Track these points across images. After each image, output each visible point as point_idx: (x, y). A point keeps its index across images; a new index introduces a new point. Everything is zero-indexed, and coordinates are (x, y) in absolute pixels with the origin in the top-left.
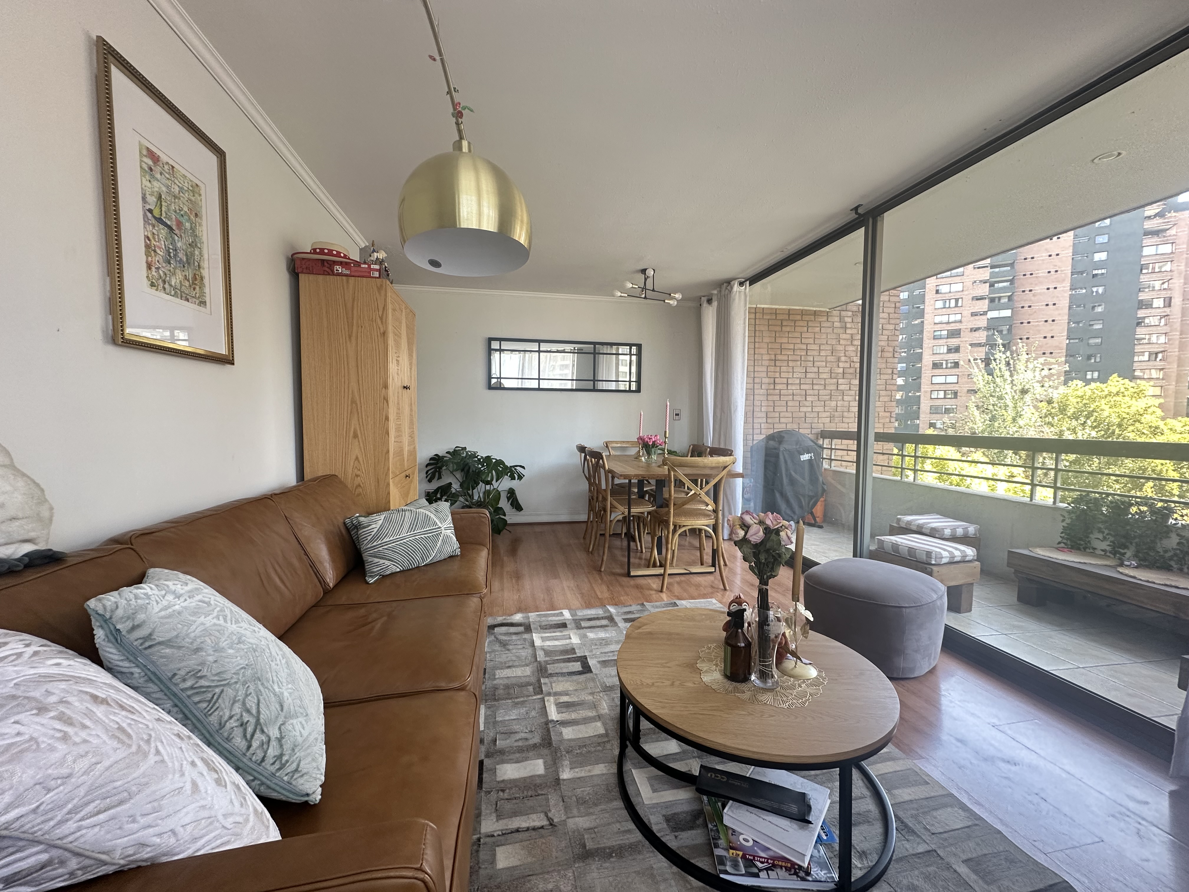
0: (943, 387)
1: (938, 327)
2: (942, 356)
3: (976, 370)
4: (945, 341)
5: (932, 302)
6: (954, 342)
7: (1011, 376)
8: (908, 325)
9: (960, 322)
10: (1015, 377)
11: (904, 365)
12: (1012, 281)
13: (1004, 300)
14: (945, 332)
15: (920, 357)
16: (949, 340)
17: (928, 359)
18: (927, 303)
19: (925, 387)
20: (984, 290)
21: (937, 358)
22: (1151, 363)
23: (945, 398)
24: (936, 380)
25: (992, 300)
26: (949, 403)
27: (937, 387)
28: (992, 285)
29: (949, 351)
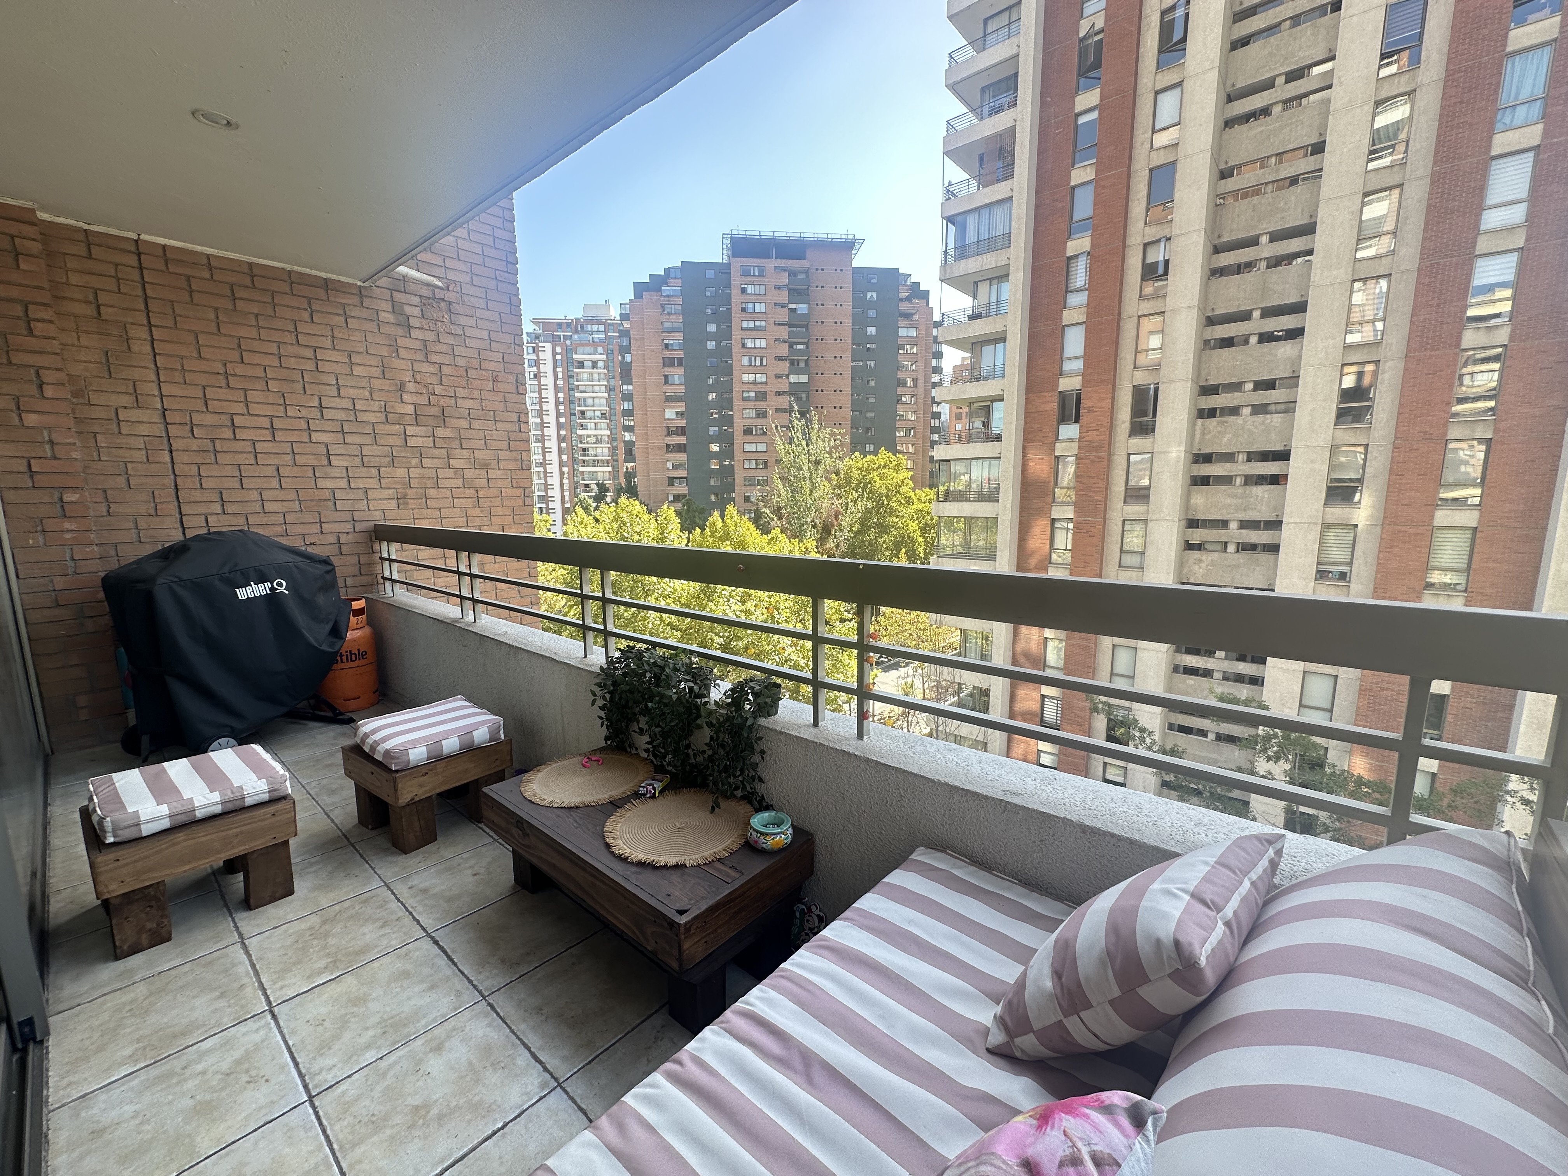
0: (754, 456)
1: (745, 387)
2: (751, 420)
3: (778, 438)
4: (753, 403)
5: (739, 357)
6: (761, 405)
7: (808, 446)
8: (717, 381)
9: (766, 383)
10: (811, 447)
11: (717, 429)
12: (807, 344)
13: (802, 365)
14: (752, 394)
15: (730, 421)
16: (757, 403)
17: (739, 425)
18: (734, 358)
19: (738, 456)
20: (784, 350)
21: (748, 422)
22: (906, 439)
23: (756, 468)
24: (748, 448)
25: (792, 363)
26: (760, 475)
27: (749, 456)
28: (791, 346)
29: (758, 415)
